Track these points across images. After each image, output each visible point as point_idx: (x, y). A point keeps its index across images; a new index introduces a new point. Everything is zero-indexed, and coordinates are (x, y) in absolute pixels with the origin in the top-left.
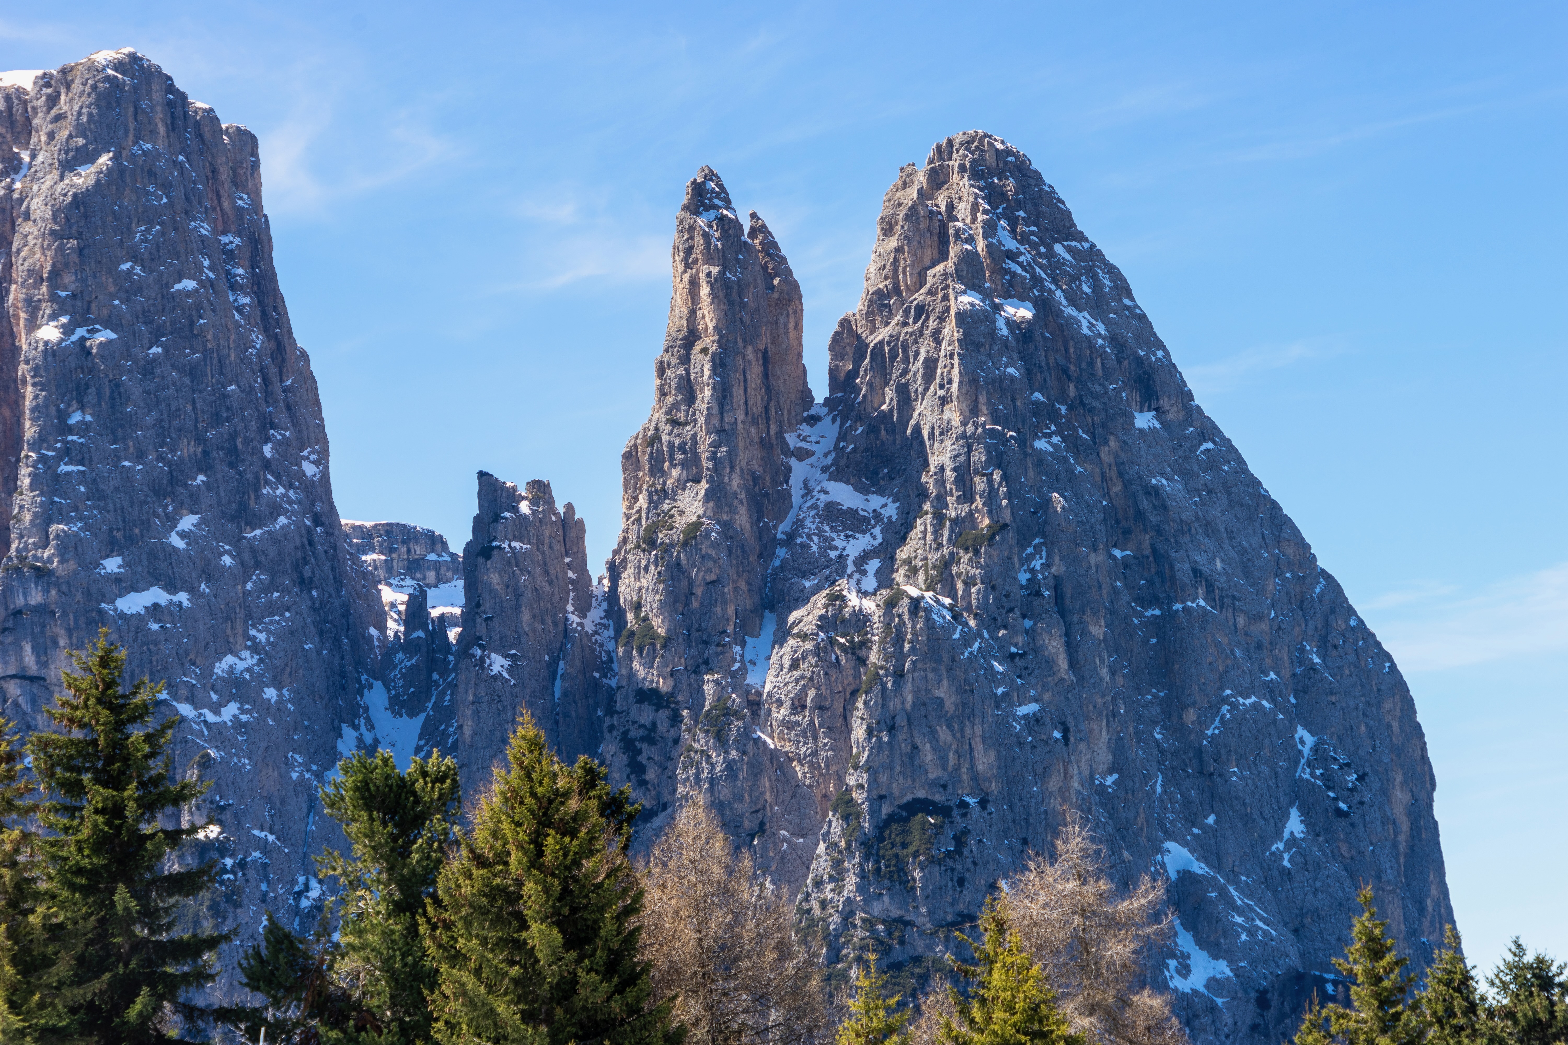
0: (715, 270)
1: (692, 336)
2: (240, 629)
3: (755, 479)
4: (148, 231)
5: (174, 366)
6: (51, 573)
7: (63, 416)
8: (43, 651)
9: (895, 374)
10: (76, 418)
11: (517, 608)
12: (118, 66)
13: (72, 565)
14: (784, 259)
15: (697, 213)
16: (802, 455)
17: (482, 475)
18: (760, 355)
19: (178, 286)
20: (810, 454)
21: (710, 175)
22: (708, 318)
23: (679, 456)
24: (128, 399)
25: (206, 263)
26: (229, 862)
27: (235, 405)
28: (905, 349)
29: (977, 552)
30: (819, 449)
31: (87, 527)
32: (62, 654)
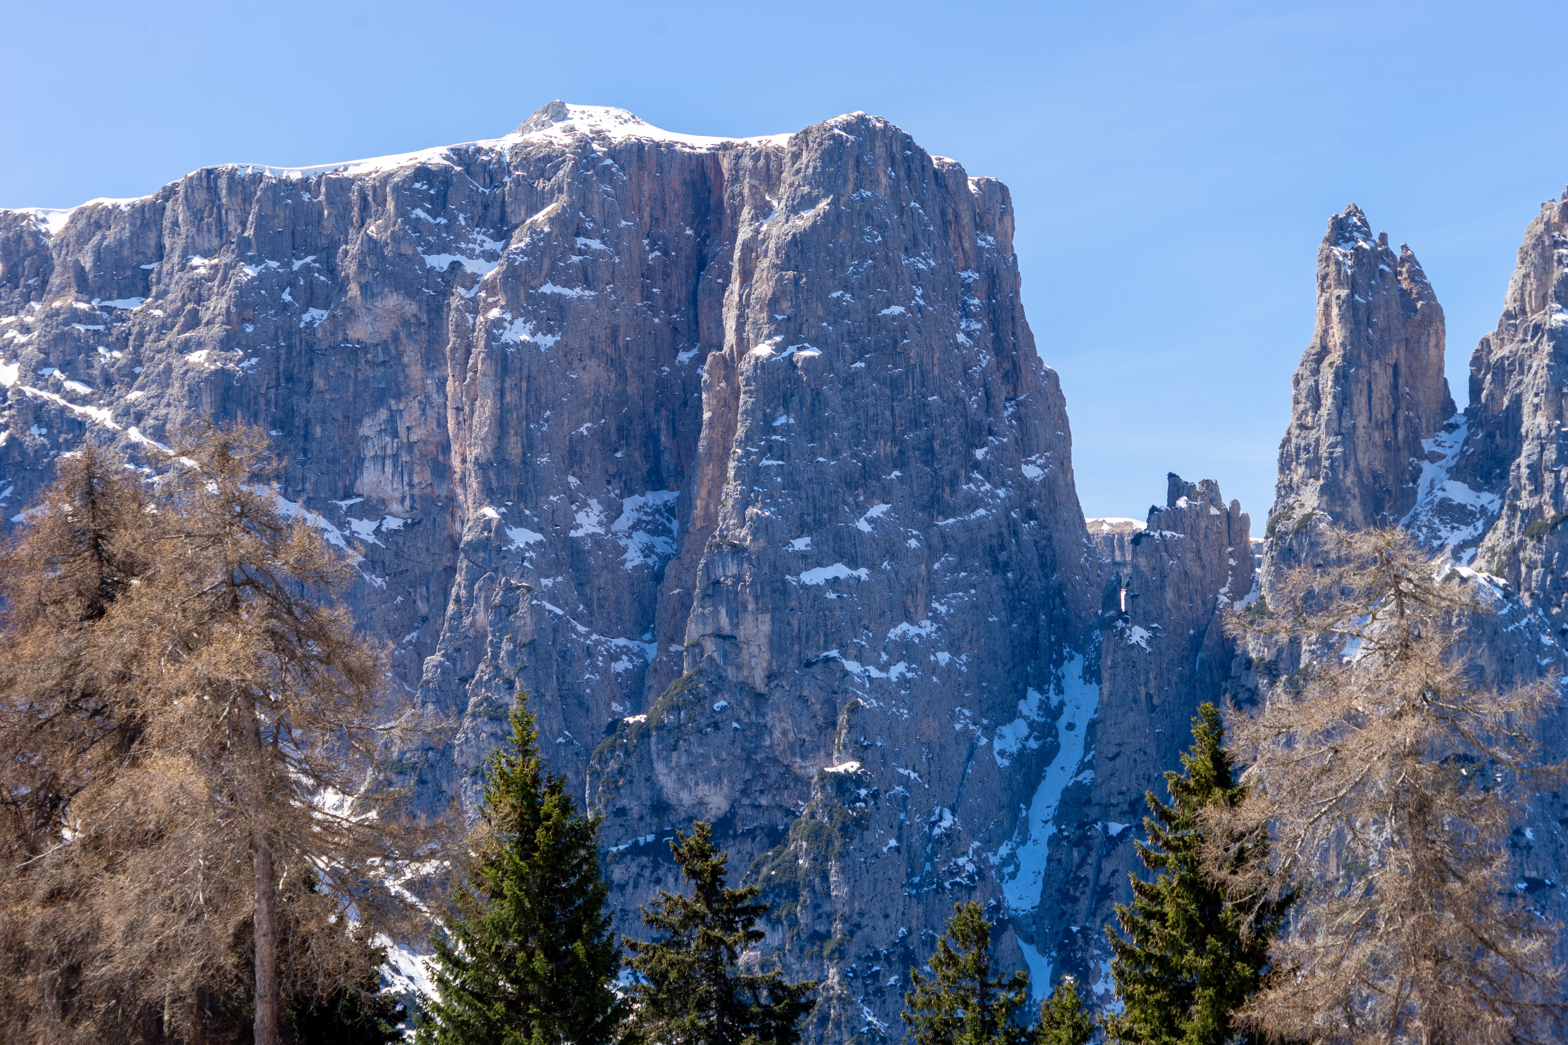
0: (1344, 293)
1: (1324, 351)
2: (921, 600)
3: (1376, 476)
4: (860, 265)
5: (875, 379)
6: (745, 550)
7: (768, 420)
8: (735, 614)
9: (1512, 384)
10: (781, 421)
11: (1162, 588)
12: (848, 127)
13: (762, 543)
14: (1428, 286)
15: (1336, 244)
16: (1434, 458)
17: (1171, 476)
18: (1390, 371)
19: (886, 312)
20: (1441, 457)
21: (1356, 211)
22: (1337, 335)
23: (1304, 456)
24: (827, 405)
25: (919, 292)
26: (863, 792)
27: (935, 413)
28: (1521, 364)
29: (1540, 540)
30: (1449, 453)
31: (780, 512)
32: (749, 618)
